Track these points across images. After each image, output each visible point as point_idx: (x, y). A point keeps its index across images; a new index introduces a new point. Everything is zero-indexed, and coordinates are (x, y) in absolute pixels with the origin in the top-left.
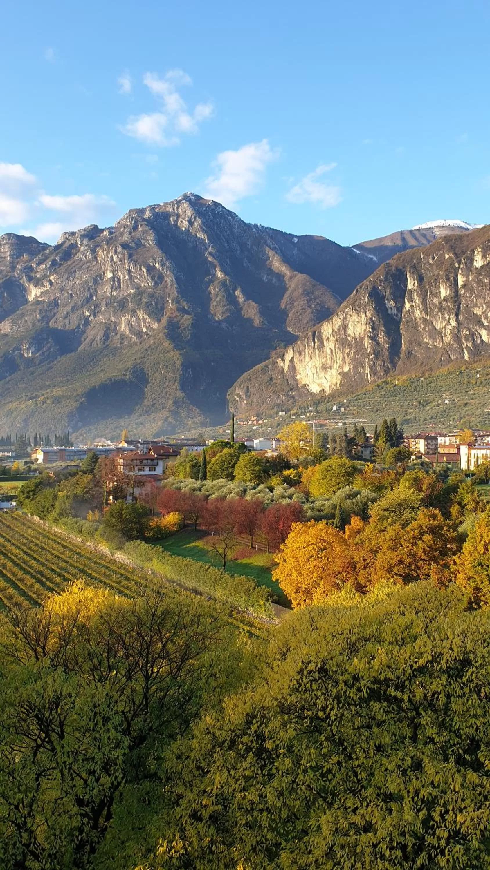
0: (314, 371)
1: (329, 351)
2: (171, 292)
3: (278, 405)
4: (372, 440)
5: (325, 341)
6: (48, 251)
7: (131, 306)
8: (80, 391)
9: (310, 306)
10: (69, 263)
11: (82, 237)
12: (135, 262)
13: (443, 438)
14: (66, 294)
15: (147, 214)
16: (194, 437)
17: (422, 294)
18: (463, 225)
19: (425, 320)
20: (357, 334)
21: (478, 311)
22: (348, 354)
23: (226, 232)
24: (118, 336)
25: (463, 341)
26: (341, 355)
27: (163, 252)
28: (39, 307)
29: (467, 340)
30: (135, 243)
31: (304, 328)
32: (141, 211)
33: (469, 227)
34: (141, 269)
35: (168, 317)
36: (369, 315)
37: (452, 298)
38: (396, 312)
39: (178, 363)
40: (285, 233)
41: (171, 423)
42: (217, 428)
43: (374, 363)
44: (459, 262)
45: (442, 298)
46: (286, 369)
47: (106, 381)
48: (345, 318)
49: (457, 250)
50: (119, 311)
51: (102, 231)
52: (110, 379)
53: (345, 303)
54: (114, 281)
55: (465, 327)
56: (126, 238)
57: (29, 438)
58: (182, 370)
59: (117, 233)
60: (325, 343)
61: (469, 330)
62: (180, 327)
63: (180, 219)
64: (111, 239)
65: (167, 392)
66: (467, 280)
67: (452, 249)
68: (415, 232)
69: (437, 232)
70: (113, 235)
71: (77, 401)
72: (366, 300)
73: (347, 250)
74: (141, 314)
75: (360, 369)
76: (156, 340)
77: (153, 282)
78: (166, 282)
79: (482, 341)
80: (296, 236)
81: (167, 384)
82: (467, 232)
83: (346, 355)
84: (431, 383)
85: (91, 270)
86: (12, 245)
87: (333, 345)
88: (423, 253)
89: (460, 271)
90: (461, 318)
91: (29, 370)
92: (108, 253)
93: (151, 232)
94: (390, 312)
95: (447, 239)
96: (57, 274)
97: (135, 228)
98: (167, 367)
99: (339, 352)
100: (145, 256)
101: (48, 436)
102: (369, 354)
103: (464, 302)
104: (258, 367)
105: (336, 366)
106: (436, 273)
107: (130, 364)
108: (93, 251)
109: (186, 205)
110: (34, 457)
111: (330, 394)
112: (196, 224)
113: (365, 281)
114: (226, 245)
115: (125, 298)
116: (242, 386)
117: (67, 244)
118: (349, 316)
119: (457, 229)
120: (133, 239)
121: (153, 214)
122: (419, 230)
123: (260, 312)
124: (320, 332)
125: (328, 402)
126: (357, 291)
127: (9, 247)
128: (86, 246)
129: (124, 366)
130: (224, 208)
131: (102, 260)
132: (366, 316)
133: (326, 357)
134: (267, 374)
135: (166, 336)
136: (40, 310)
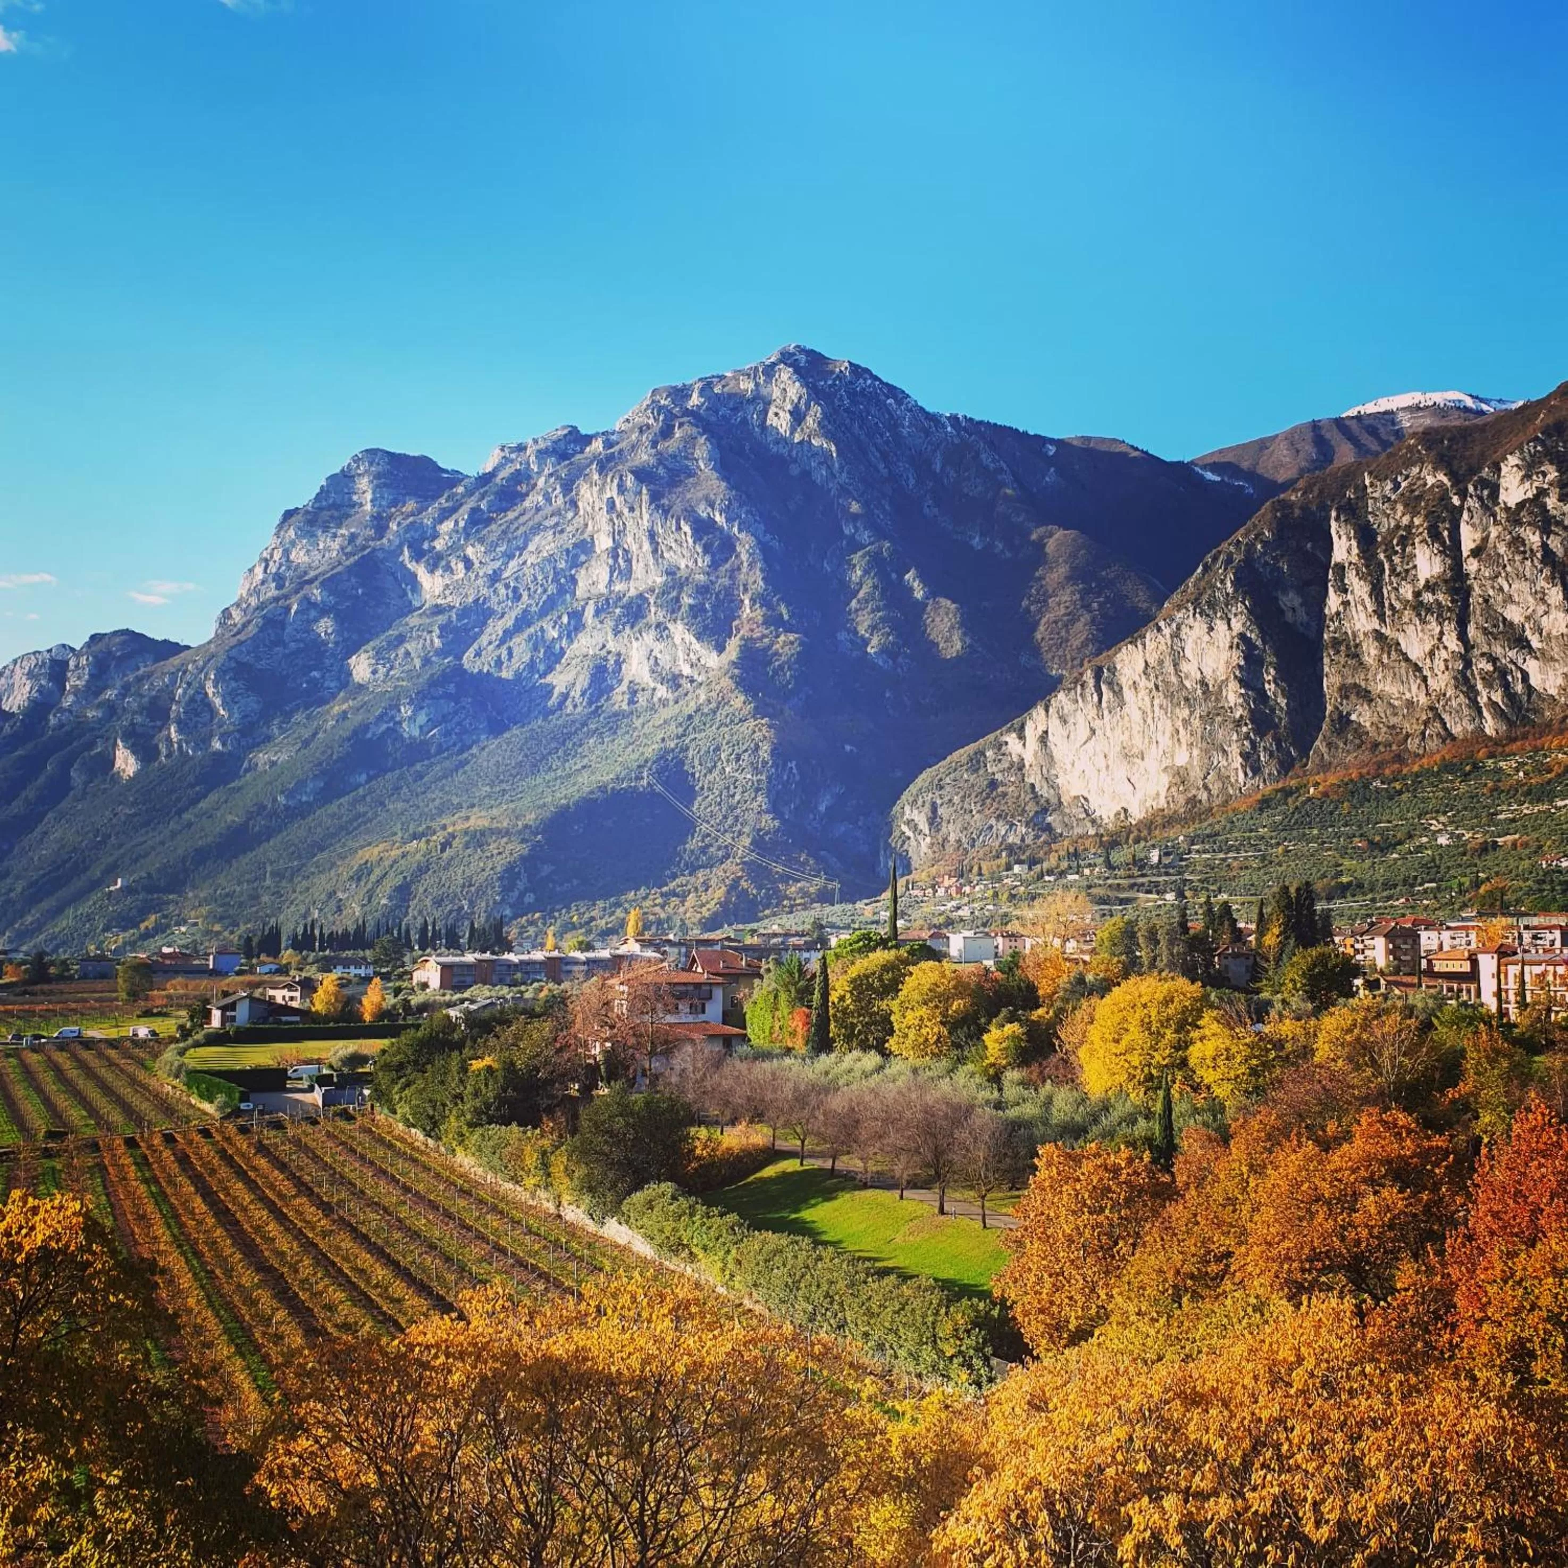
0: (1102, 763)
1: (1137, 716)
2: (751, 580)
3: (1011, 849)
4: (1252, 938)
5: (1125, 690)
6: (460, 489)
7: (655, 614)
8: (530, 818)
9: (1087, 607)
10: (511, 515)
11: (542, 454)
12: (666, 512)
13: (1433, 934)
14: (502, 591)
15: (695, 400)
16: (800, 929)
17: (1369, 574)
18: (1469, 403)
19: (1379, 636)
20: (1208, 672)
21: (1514, 614)
22: (1186, 722)
23: (882, 435)
24: (624, 687)
25: (1480, 687)
26: (1169, 722)
27: (731, 487)
28: (441, 619)
29: (1489, 685)
30: (665, 467)
31: (1073, 659)
32: (680, 393)
33: (1485, 407)
34: (679, 528)
35: (742, 639)
36: (1237, 625)
37: (1446, 581)
38: (1305, 618)
39: (765, 751)
40: (1025, 434)
41: (745, 892)
42: (859, 905)
43: (1253, 743)
44: (1463, 495)
45: (1422, 583)
46: (1029, 758)
47: (592, 792)
48: (1176, 635)
49: (1455, 462)
50: (628, 628)
51: (588, 439)
52: (602, 788)
53: (1176, 597)
54: (615, 557)
55: (1483, 655)
56: (644, 457)
57: (408, 931)
58: (775, 765)
59: (623, 445)
60: (1128, 694)
61: (1493, 659)
62: (770, 663)
63: (773, 409)
64: (610, 458)
65: (737, 819)
66: (1485, 539)
67: (1443, 462)
68: (1348, 423)
69: (1406, 422)
70: (616, 449)
71: (523, 841)
72: (1230, 590)
73: (1182, 470)
74: (679, 631)
75: (1218, 758)
76: (713, 694)
77: (708, 559)
78: (738, 556)
79: (1530, 689)
80: (1052, 441)
81: (737, 797)
82: (1479, 421)
83: (1179, 724)
84: (1400, 793)
85: (562, 531)
86: (378, 476)
87: (1147, 699)
88: (1370, 473)
89: (1465, 516)
90: (1472, 631)
91: (412, 770)
92: (601, 491)
93: (702, 440)
94: (1289, 617)
95: (1429, 437)
96: (481, 541)
97: (666, 432)
98: (738, 758)
99: (1163, 717)
100: (689, 496)
101: (454, 926)
102: (1238, 723)
103: (1477, 590)
104: (962, 754)
105: (1153, 753)
106: (1405, 520)
107: (650, 751)
108: (568, 487)
109: (785, 374)
110: (418, 976)
111: (1140, 821)
112: (809, 420)
113: (1224, 546)
114: (881, 466)
115: (641, 596)
116: (920, 802)
117: (505, 473)
118: (1184, 630)
119: (1456, 414)
120: (661, 459)
121: (708, 399)
122: (1359, 418)
123: (962, 624)
124: (1113, 670)
125: (1137, 841)
126: (1206, 569)
127: (371, 482)
128: (551, 475)
129: (634, 756)
130: (876, 378)
131: (589, 509)
132: (1230, 628)
133: (1130, 729)
134: (981, 772)
135: (737, 684)
136: (442, 628)
